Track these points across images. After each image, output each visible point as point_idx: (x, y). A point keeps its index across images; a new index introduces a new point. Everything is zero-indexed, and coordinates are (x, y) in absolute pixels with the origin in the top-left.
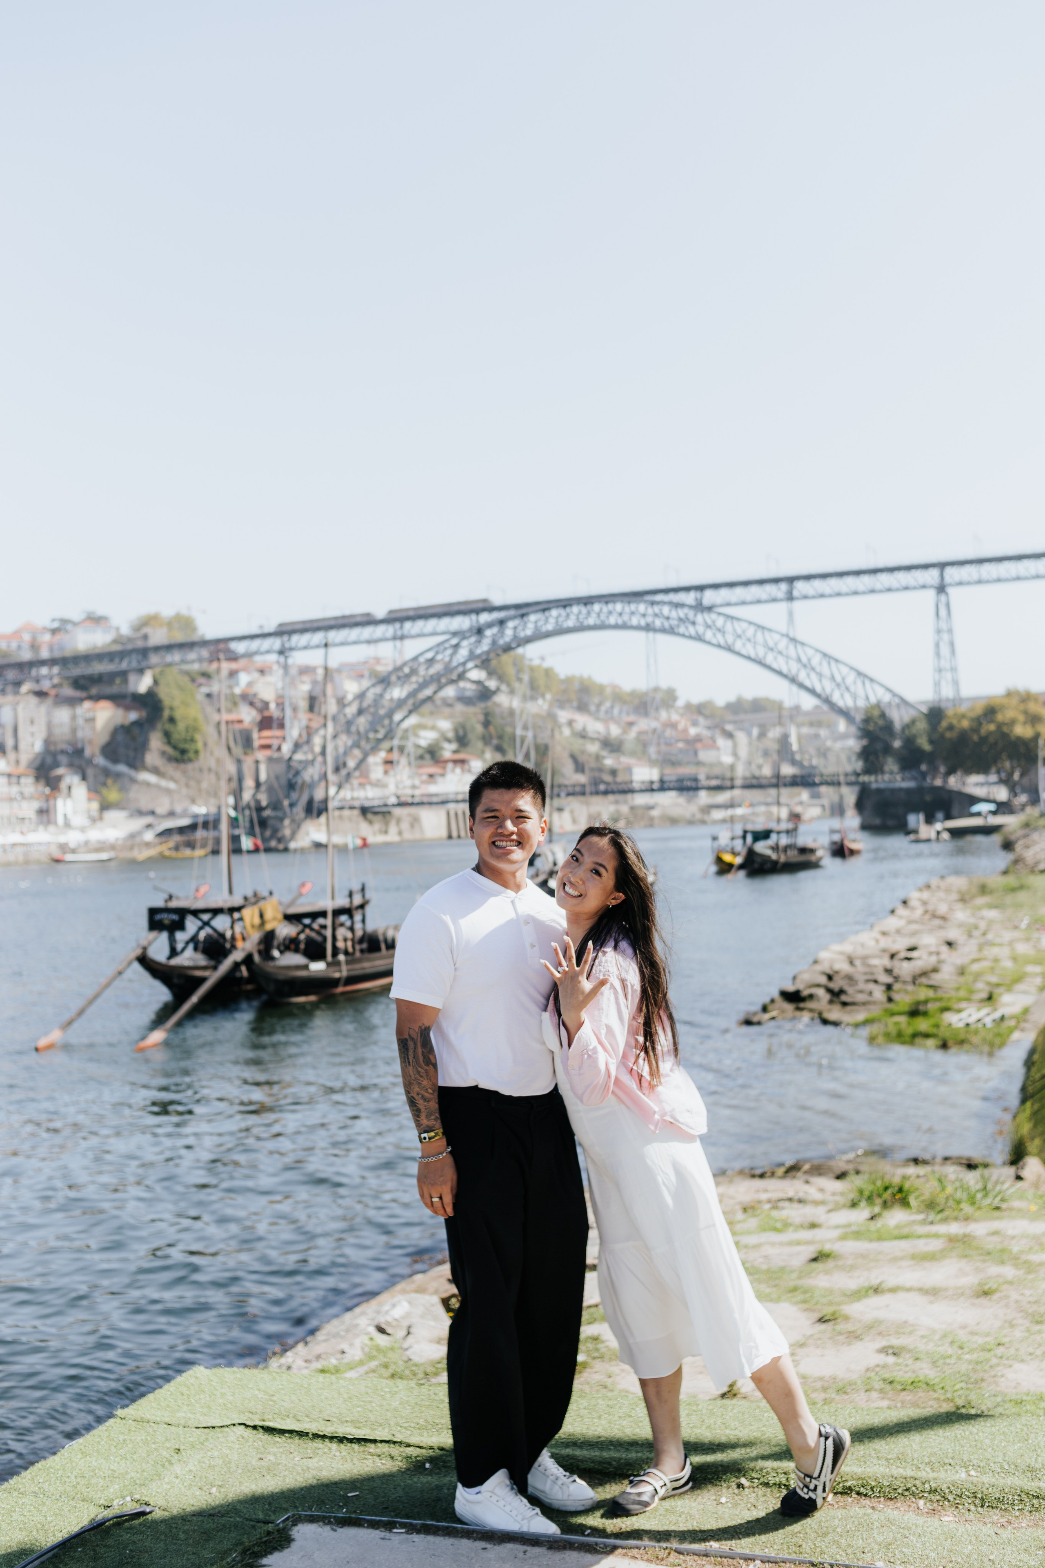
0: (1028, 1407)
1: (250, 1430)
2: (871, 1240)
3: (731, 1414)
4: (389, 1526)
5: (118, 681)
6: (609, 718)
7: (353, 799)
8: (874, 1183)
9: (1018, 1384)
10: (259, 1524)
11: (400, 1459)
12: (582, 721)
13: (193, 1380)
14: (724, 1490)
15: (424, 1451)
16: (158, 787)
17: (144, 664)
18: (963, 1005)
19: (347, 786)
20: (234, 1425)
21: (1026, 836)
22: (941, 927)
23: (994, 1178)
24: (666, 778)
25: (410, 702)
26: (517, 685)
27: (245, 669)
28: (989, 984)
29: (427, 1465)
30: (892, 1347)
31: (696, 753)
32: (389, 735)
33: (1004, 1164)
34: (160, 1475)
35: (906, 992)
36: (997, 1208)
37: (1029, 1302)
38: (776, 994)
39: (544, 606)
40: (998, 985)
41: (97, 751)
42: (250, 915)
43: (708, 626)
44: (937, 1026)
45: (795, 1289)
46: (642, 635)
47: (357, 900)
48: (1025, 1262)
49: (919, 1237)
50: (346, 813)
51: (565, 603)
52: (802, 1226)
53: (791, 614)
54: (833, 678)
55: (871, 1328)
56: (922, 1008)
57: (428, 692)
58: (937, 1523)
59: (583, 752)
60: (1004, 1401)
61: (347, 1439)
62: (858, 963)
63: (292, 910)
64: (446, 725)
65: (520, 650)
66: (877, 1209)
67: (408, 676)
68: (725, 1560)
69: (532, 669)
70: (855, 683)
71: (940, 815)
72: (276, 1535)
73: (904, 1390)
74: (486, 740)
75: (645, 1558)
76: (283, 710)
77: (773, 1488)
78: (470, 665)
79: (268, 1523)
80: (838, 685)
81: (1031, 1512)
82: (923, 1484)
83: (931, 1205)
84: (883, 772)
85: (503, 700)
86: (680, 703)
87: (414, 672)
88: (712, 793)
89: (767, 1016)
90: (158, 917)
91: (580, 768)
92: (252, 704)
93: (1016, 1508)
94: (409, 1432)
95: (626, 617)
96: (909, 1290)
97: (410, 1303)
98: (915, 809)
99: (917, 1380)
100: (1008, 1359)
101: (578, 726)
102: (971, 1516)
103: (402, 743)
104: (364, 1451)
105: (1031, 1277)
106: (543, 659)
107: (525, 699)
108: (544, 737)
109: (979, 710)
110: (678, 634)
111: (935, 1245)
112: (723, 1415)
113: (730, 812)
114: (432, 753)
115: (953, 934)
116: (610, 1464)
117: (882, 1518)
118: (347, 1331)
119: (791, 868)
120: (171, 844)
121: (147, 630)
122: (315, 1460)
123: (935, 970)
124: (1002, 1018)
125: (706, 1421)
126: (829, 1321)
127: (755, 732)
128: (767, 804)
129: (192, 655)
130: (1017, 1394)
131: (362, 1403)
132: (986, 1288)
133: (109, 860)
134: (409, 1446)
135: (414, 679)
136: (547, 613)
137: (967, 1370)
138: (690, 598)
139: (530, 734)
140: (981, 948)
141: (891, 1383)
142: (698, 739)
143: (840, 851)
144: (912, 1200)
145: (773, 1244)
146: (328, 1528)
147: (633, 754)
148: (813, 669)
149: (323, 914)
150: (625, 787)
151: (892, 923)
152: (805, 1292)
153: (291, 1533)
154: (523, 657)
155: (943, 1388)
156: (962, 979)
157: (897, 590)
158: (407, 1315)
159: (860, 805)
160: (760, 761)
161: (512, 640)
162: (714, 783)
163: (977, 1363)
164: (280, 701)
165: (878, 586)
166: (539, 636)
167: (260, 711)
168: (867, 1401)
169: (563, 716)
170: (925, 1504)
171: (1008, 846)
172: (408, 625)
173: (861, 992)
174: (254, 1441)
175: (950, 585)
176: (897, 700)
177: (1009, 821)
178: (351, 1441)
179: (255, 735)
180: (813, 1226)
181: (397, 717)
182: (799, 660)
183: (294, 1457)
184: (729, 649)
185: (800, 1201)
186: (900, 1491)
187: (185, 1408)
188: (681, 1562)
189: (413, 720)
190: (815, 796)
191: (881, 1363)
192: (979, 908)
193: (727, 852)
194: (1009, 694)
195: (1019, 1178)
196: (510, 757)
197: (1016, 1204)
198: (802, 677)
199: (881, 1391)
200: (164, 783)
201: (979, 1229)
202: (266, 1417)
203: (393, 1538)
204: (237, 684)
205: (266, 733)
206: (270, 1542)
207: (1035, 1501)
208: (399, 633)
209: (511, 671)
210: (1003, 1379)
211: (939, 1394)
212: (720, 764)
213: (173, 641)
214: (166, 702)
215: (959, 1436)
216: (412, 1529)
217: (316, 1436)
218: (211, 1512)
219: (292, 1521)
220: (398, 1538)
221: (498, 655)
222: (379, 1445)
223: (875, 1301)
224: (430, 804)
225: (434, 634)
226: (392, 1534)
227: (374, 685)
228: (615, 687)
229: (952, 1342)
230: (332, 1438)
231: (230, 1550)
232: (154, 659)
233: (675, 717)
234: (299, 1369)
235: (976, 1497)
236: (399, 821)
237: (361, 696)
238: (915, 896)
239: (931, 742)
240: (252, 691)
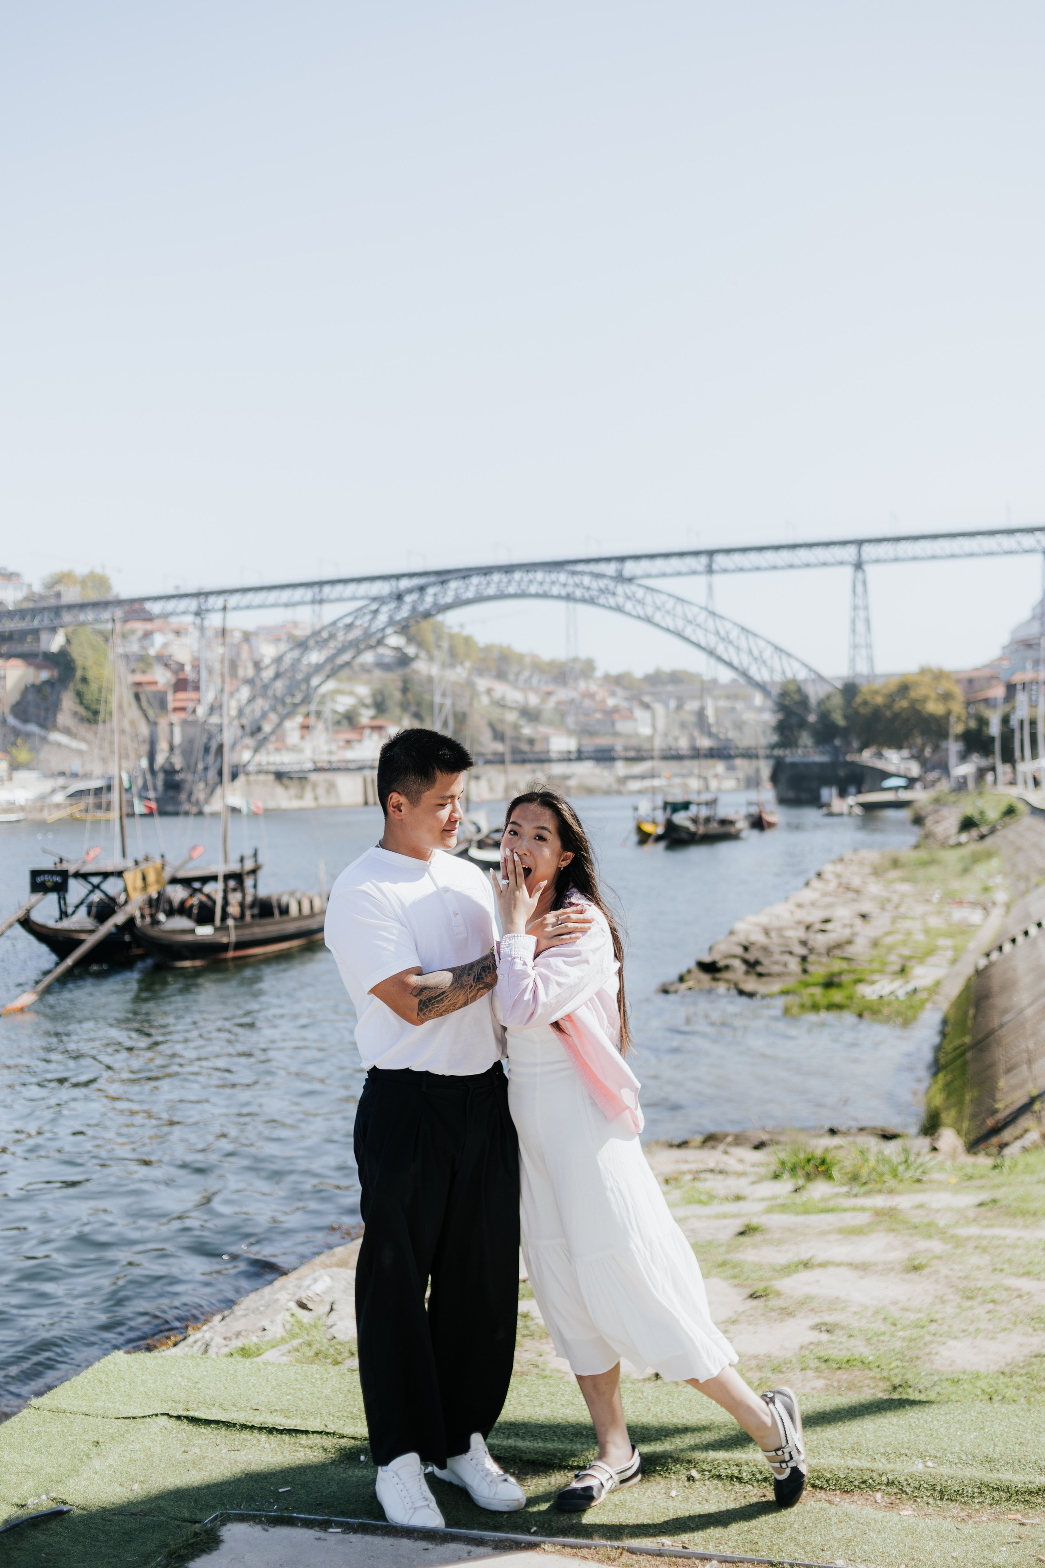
0: (965, 1386)
1: (173, 1421)
2: (797, 1214)
3: (677, 1401)
4: (324, 1525)
5: (29, 638)
6: (527, 687)
7: (268, 764)
8: (796, 1155)
9: (953, 1361)
10: (185, 1524)
11: (333, 1451)
12: (501, 689)
13: (111, 1367)
14: (674, 1483)
15: (358, 1442)
16: (67, 747)
17: (56, 623)
18: (876, 977)
19: (263, 751)
20: (157, 1415)
21: (936, 811)
22: (854, 900)
23: (915, 1150)
24: (584, 749)
25: (328, 668)
26: (436, 652)
27: (161, 630)
28: (901, 956)
29: (362, 1458)
30: (826, 1324)
31: (613, 724)
32: (306, 700)
33: (918, 1134)
34: (77, 1471)
35: (820, 963)
36: (919, 1181)
37: (959, 1278)
38: (692, 964)
39: (465, 574)
40: (909, 958)
41: (7, 711)
42: (132, 879)
43: (628, 598)
44: (850, 998)
45: (723, 1264)
46: (561, 605)
47: (249, 865)
48: (953, 1236)
49: (845, 1210)
50: (262, 777)
51: (486, 571)
52: (727, 1199)
53: (710, 587)
54: (750, 652)
55: (803, 1304)
56: (836, 980)
57: (346, 657)
58: (896, 1518)
59: (502, 721)
60: (941, 1380)
61: (277, 1430)
62: (773, 934)
63: (182, 874)
64: (363, 691)
65: (440, 618)
66: (801, 1182)
67: (326, 641)
68: (680, 1560)
69: (452, 637)
70: (772, 657)
71: (852, 789)
72: (203, 1537)
73: (840, 1368)
74: (404, 706)
75: (596, 1558)
76: (199, 672)
77: (725, 1481)
78: (389, 631)
79: (195, 1522)
80: (755, 659)
81: (991, 1505)
82: (880, 1476)
83: (854, 1178)
84: (797, 746)
85: (422, 667)
86: (599, 673)
87: (332, 636)
88: (629, 763)
89: (683, 986)
90: (39, 879)
91: (499, 736)
92: (166, 665)
93: (976, 1501)
94: (342, 1422)
95: (546, 587)
96: (839, 1265)
97: (331, 1277)
98: (828, 782)
99: (852, 1358)
100: (941, 1336)
101: (497, 695)
102: (930, 1510)
103: (319, 709)
104: (295, 1443)
105: (959, 1251)
106: (462, 626)
107: (443, 666)
108: (462, 705)
109: (893, 686)
110: (598, 605)
111: (862, 1219)
112: (669, 1402)
113: (647, 783)
114: (350, 719)
115: (866, 907)
116: (554, 1455)
117: (840, 1513)
118: (267, 1306)
119: (710, 839)
120: (82, 806)
121: (60, 588)
122: (243, 1453)
123: (849, 942)
124: (915, 991)
125: (653, 1409)
126: (761, 1296)
127: (673, 704)
128: (683, 776)
129: (106, 615)
130: (953, 1373)
131: (292, 1391)
132: (916, 1263)
133: (18, 821)
134: (343, 1437)
135: (332, 644)
136: (467, 581)
137: (902, 1347)
138: (610, 569)
139: (448, 702)
140: (894, 920)
141: (826, 1361)
142: (615, 710)
143: (759, 823)
144: (835, 1173)
145: (699, 1217)
146: (258, 1528)
147: (551, 723)
148: (731, 642)
149: (214, 878)
150: (543, 756)
151: (807, 895)
152: (734, 1267)
153: (219, 1534)
154: (442, 624)
155: (878, 1367)
156: (874, 952)
157: (816, 566)
158: (329, 1290)
159: (775, 778)
160: (676, 732)
161: (433, 606)
162: (632, 754)
163: (911, 1340)
164: (196, 663)
165: (797, 561)
166: (459, 603)
167: (176, 673)
168: (803, 1380)
169: (482, 684)
170: (883, 1497)
171: (918, 821)
172: (327, 589)
173: (776, 963)
174: (178, 1433)
175: (868, 562)
176: (813, 676)
177: (919, 795)
178: (281, 1432)
179: (170, 697)
180: (738, 1198)
181: (315, 681)
182: (717, 633)
183: (220, 1451)
184: (649, 620)
185: (721, 1172)
186: (856, 1483)
187: (104, 1397)
188: (634, 1562)
189: (330, 685)
190: (731, 768)
191: (815, 1340)
192: (892, 882)
193: (647, 821)
194: (923, 671)
195: (935, 1149)
196: (427, 726)
197: (936, 1176)
198: (721, 650)
199: (817, 1369)
200: (74, 744)
201: (904, 1202)
202: (190, 1406)
203: (328, 1538)
204: (152, 645)
205: (181, 695)
206: (198, 1544)
207: (995, 1494)
208: (318, 597)
209: (430, 638)
210: (937, 1357)
211: (875, 1373)
212: (637, 735)
213: (86, 601)
214: (79, 661)
215: (913, 1425)
216: (349, 1529)
217: (244, 1427)
218: (134, 1510)
219: (221, 1521)
220: (334, 1535)
221: (417, 622)
222: (311, 1436)
223: (805, 1276)
224: (347, 770)
225: (353, 598)
226: (327, 1534)
227: (291, 649)
228: (534, 656)
229: (885, 1319)
230: (261, 1429)
231: (155, 1552)
232: (67, 617)
233: (593, 688)
234: (219, 1347)
235: (934, 1490)
236: (314, 786)
237: (278, 660)
238: (829, 869)
239: (846, 717)
240: (166, 653)
